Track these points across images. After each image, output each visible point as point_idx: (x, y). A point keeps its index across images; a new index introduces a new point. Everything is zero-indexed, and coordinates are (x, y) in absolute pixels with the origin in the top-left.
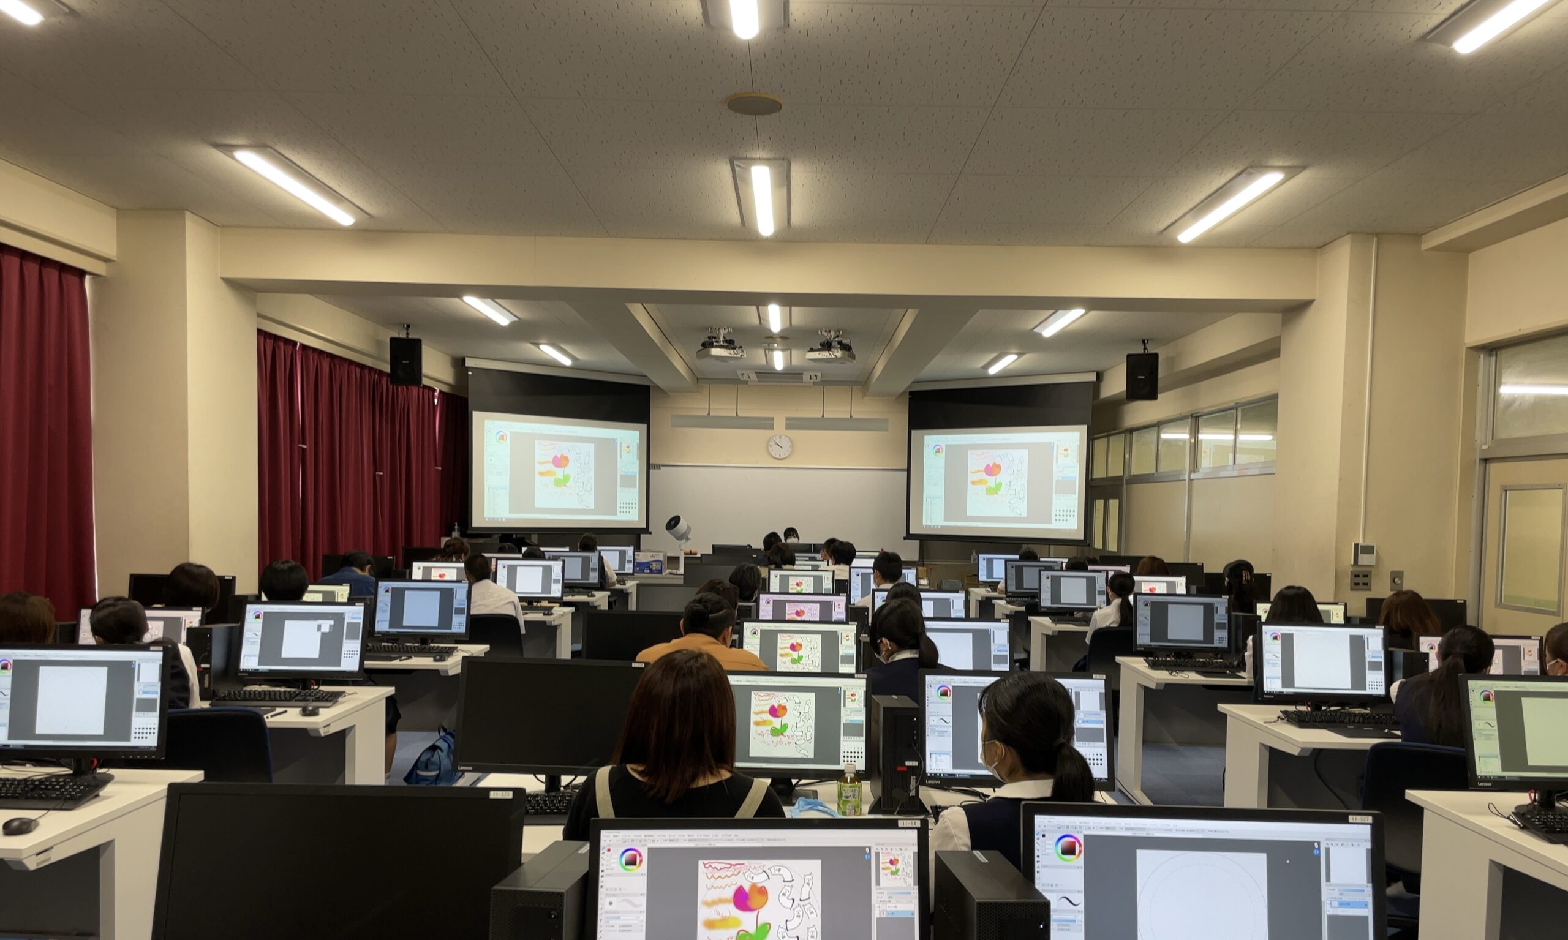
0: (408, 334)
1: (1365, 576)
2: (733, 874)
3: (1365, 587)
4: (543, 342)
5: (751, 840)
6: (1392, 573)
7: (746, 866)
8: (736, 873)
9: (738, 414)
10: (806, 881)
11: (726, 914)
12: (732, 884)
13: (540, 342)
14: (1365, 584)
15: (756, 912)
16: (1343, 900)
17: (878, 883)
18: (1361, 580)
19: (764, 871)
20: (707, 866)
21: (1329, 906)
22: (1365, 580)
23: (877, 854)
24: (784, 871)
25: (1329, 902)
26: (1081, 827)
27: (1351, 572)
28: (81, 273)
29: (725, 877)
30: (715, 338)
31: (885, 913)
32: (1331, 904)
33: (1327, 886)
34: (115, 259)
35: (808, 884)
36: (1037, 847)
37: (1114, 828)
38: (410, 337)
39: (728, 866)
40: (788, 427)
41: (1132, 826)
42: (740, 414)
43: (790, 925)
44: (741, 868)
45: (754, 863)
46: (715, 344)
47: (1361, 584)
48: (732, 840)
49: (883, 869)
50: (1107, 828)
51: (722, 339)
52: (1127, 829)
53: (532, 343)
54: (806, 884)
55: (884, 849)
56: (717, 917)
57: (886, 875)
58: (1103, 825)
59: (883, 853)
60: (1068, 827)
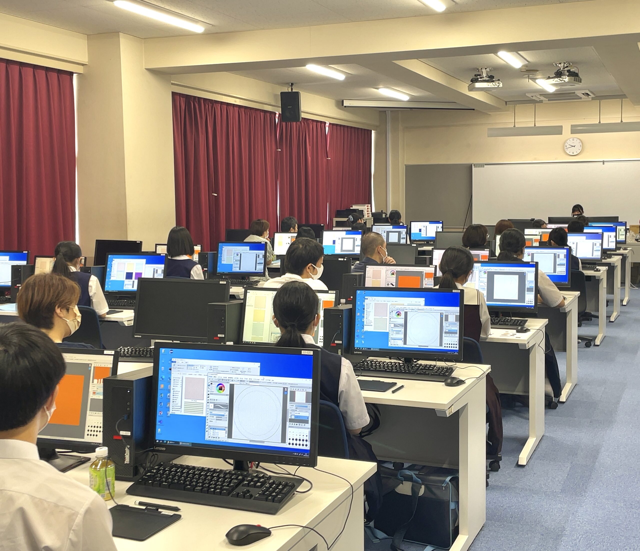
0: (292, 89)
4: (381, 87)
9: (536, 125)
13: (379, 87)
28: (71, 74)
30: (480, 75)
34: (87, 63)
38: (294, 91)
40: (573, 132)
42: (537, 125)
46: (479, 79)
51: (484, 75)
53: (374, 88)
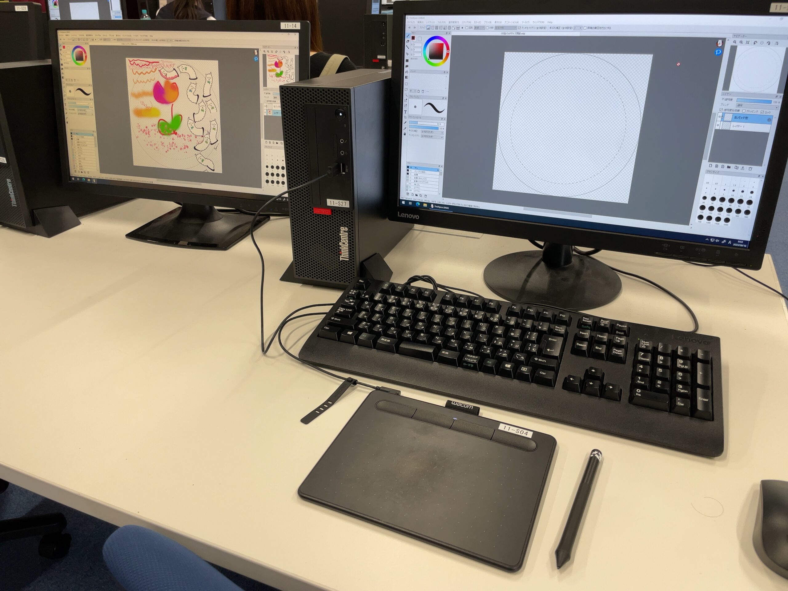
2: (151, 71)
5: (163, 40)
7: (161, 64)
8: (153, 70)
10: (207, 79)
11: (149, 105)
12: (151, 79)
15: (171, 105)
16: (740, 112)
17: (265, 85)
19: (174, 69)
20: (132, 63)
21: (720, 119)
23: (264, 56)
24: (189, 70)
25: (721, 114)
26: (449, 27)
29: (146, 73)
31: (271, 111)
32: (723, 117)
33: (723, 94)
35: (209, 82)
36: (406, 50)
37: (483, 28)
39: (147, 63)
41: (503, 24)
43: (197, 118)
44: (156, 66)
45: (166, 62)
48: (148, 40)
49: (270, 71)
50: (477, 28)
52: (497, 28)
54: (207, 82)
55: (270, 52)
56: (143, 107)
57: (272, 76)
58: (473, 24)
59: (269, 55)
60: (437, 27)
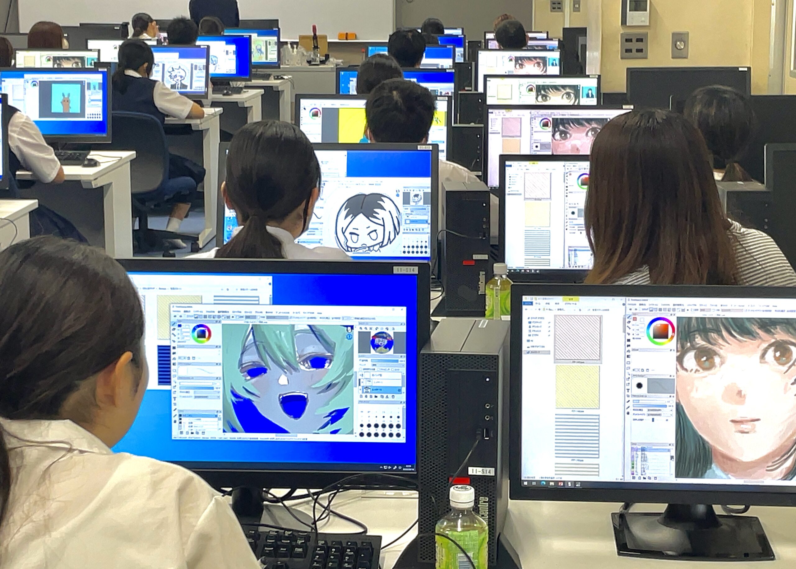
1: (640, 40)
3: (639, 54)
6: (674, 34)
14: (639, 51)
18: (634, 46)
22: (640, 45)
27: (622, 34)
47: (634, 51)
